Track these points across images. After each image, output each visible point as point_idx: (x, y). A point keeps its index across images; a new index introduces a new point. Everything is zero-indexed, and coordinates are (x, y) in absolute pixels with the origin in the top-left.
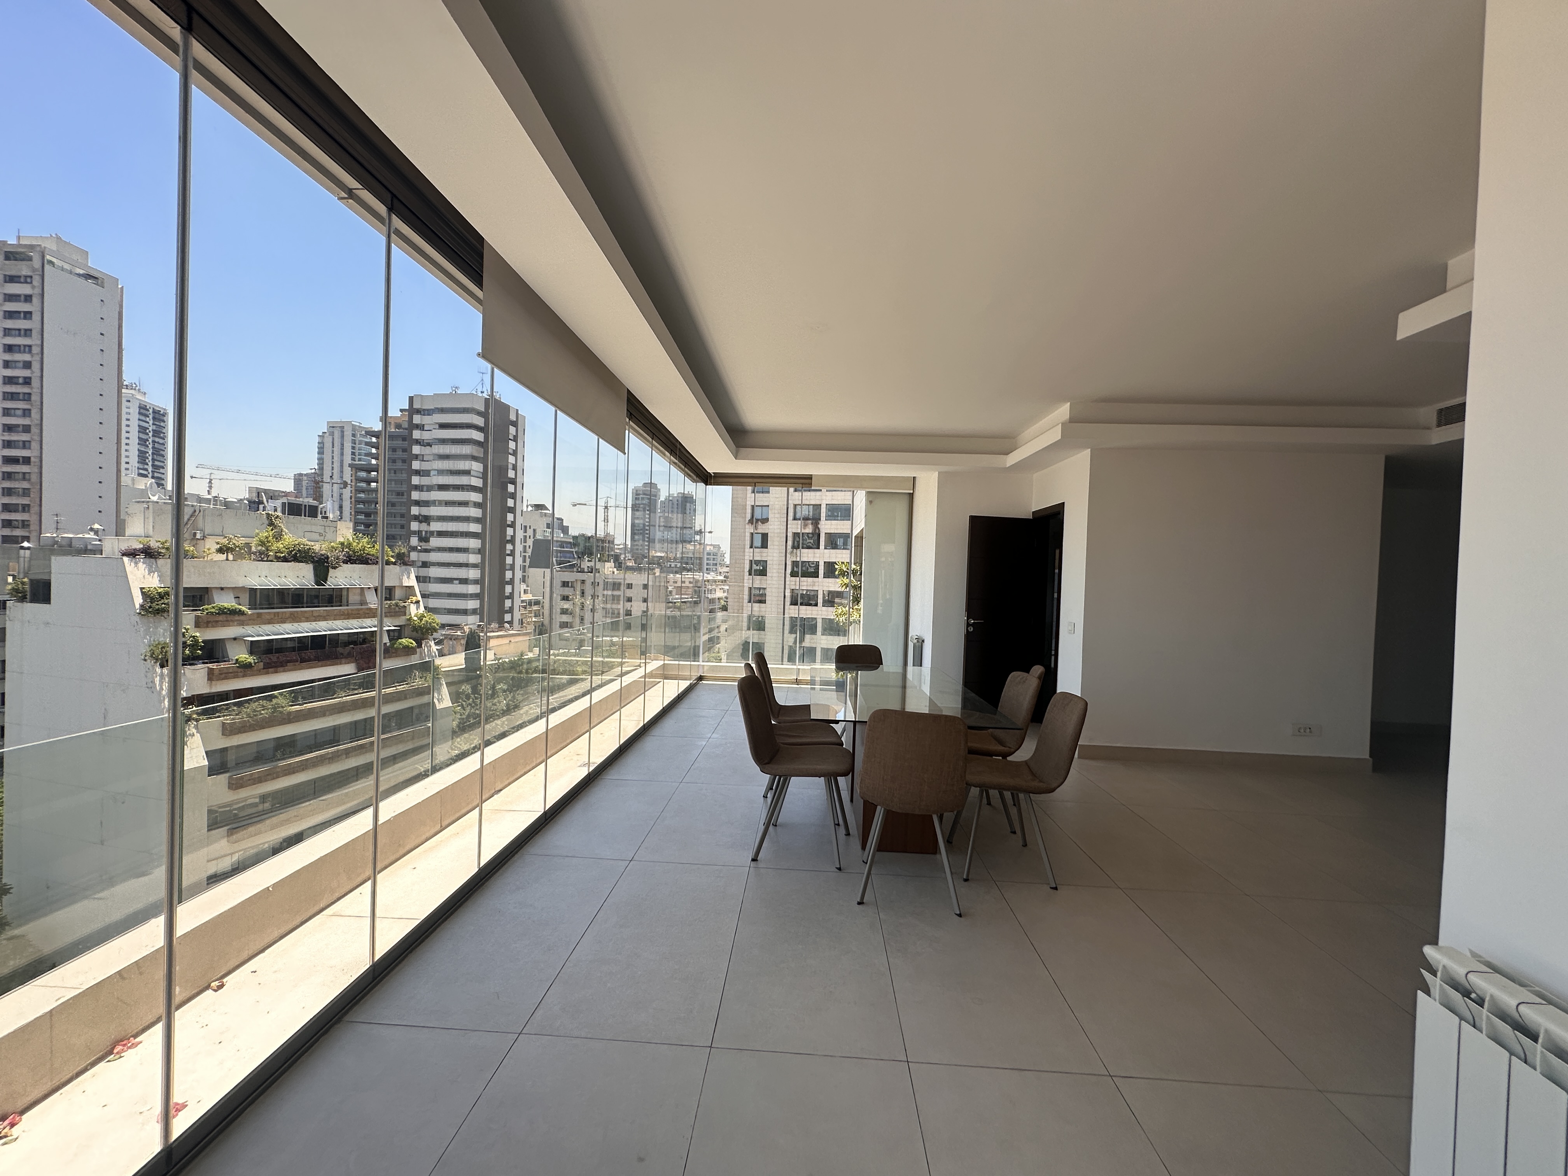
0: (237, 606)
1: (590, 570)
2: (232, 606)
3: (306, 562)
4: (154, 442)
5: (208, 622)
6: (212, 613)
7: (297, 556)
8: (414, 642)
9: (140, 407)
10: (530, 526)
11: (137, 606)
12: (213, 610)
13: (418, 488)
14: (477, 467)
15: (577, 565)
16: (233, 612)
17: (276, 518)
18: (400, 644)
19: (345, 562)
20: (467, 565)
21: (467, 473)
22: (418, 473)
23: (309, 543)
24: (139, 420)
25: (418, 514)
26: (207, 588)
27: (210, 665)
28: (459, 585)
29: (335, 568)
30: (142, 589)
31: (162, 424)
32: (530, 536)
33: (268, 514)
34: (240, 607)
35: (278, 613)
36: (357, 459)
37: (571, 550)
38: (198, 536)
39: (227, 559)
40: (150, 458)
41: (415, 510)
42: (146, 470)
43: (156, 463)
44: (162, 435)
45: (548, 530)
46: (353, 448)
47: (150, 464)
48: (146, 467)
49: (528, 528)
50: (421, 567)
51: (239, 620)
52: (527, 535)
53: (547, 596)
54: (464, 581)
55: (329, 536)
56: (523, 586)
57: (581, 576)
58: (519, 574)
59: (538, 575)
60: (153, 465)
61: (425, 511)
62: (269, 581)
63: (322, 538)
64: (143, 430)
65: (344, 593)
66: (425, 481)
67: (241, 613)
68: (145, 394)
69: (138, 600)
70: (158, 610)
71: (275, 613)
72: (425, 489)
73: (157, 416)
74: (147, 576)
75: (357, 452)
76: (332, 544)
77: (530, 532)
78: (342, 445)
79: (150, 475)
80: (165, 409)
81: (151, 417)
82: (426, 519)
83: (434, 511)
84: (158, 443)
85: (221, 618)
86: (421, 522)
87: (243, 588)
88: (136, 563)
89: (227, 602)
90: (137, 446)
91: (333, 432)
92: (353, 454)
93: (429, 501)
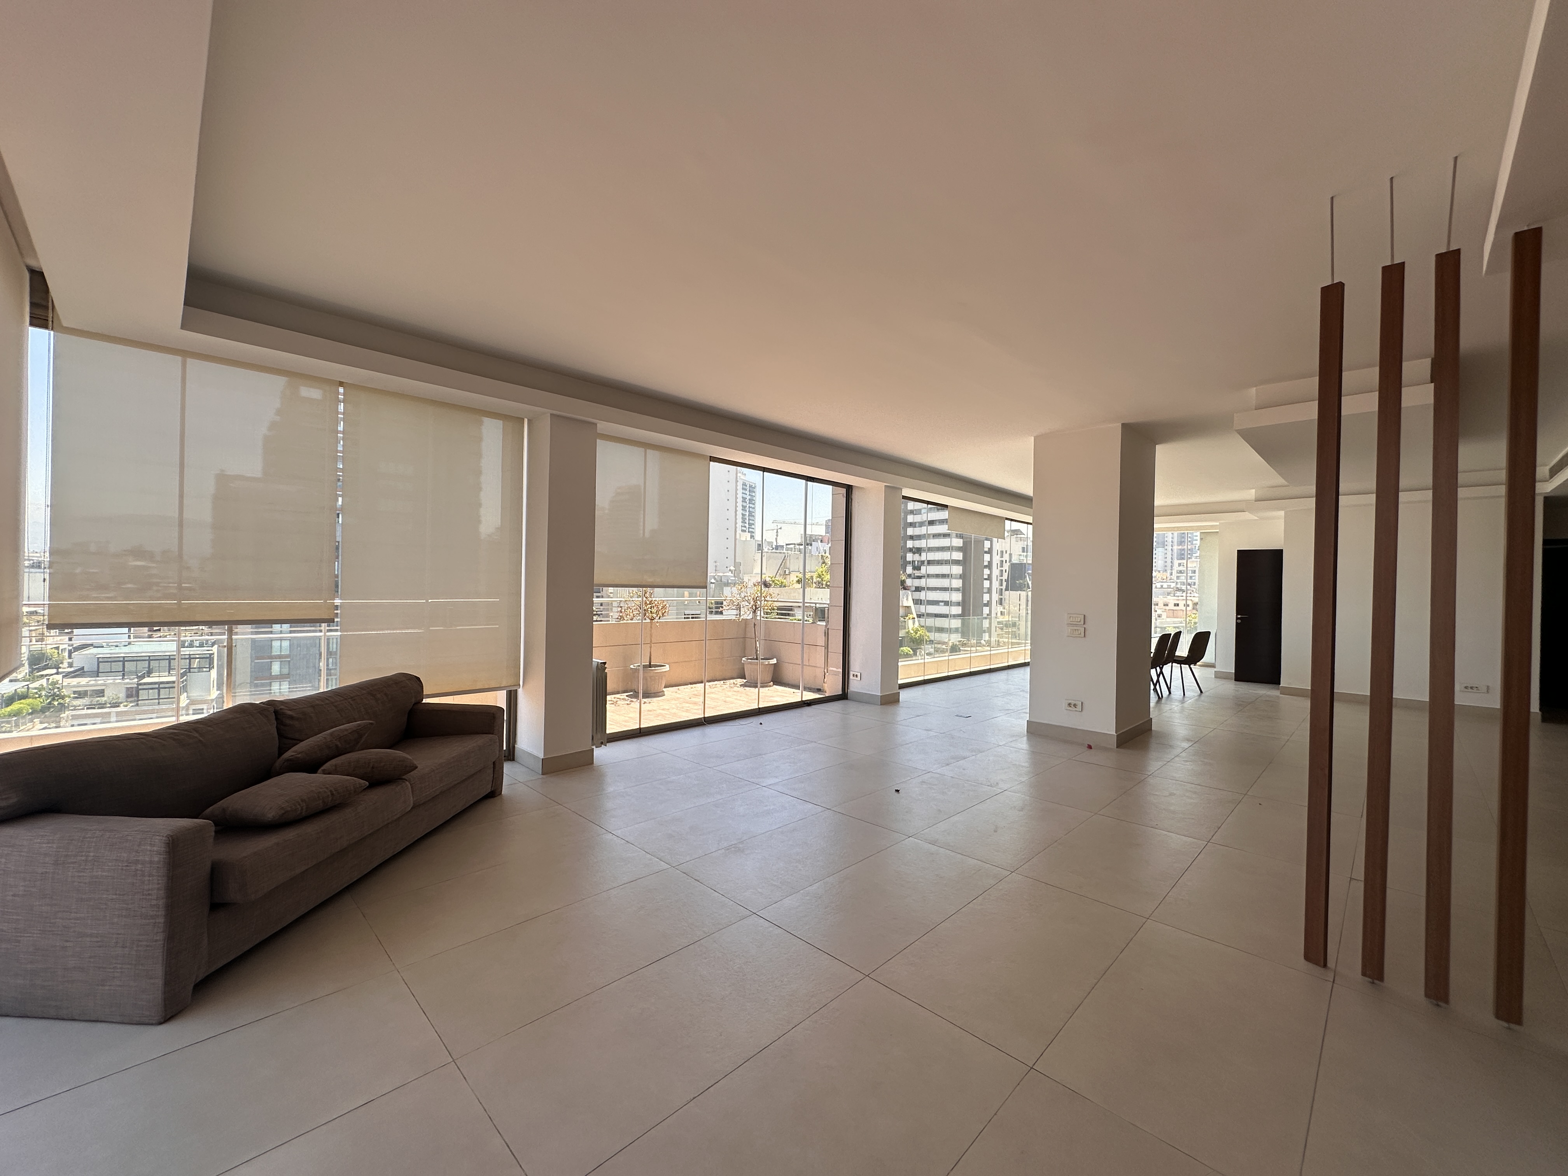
4: (749, 507)
8: (911, 650)
9: (743, 485)
13: (912, 525)
17: (826, 558)
18: (902, 651)
20: (950, 589)
24: (743, 493)
25: (912, 547)
28: (945, 607)
31: (753, 494)
32: (1006, 561)
33: (822, 555)
38: (787, 573)
39: (801, 588)
45: (1023, 554)
49: (1004, 552)
50: (914, 591)
52: (1004, 559)
54: (949, 603)
56: (1000, 609)
58: (996, 597)
59: (1012, 596)
60: (749, 523)
61: (918, 544)
77: (1006, 557)
79: (747, 531)
80: (755, 484)
81: (748, 490)
82: (918, 551)
83: (922, 544)
86: (914, 553)
93: (921, 535)
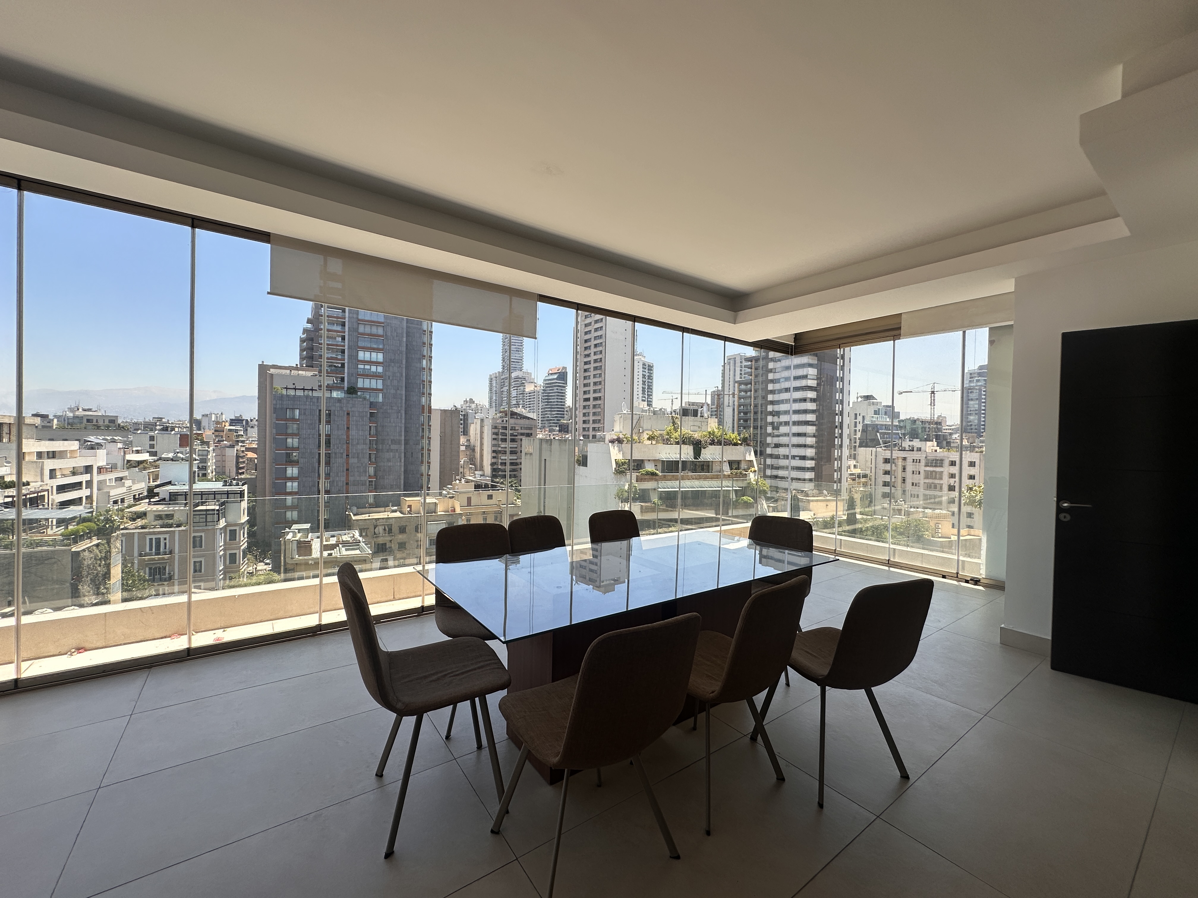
0: (654, 471)
1: (910, 448)
2: (652, 470)
3: (689, 445)
4: (648, 382)
5: (642, 479)
6: (643, 474)
7: (684, 441)
8: (751, 499)
9: (643, 365)
10: (860, 414)
11: (614, 469)
12: (644, 473)
13: (773, 392)
14: (812, 372)
15: (899, 444)
16: (653, 474)
17: (676, 418)
18: (742, 500)
19: (711, 444)
20: (805, 446)
21: (805, 377)
22: (772, 381)
23: (691, 433)
24: (643, 371)
25: (771, 410)
26: (643, 460)
27: (642, 504)
28: (800, 461)
29: (704, 448)
30: (616, 460)
31: (651, 372)
32: (859, 422)
33: (672, 416)
34: (656, 471)
35: (674, 475)
36: (743, 377)
37: (897, 432)
38: (641, 431)
39: (652, 444)
40: (646, 391)
41: (770, 408)
42: (645, 397)
43: (649, 393)
44: (651, 378)
45: (875, 416)
46: (741, 370)
47: (646, 394)
48: (645, 396)
49: (858, 415)
50: (774, 447)
51: (655, 479)
52: (858, 421)
53: (873, 471)
54: (803, 458)
55: (703, 428)
56: (852, 463)
57: (902, 454)
58: (846, 452)
59: (864, 453)
60: (648, 395)
61: (777, 408)
62: (671, 456)
63: (700, 429)
64: (644, 376)
65: (710, 464)
66: (777, 386)
67: (656, 474)
68: (645, 357)
69: (614, 466)
70: (621, 471)
71: (672, 475)
72: (776, 392)
73: (649, 368)
74: (618, 453)
75: (743, 372)
76: (704, 433)
77: (860, 419)
78: (735, 369)
79: (646, 400)
80: (653, 364)
81: (647, 369)
82: (777, 414)
83: (783, 407)
84: (650, 382)
85: (646, 477)
86: (774, 416)
87: (658, 460)
88: (614, 447)
89: (650, 467)
90: (642, 385)
91: (730, 362)
92: (741, 374)
93: (779, 401)
